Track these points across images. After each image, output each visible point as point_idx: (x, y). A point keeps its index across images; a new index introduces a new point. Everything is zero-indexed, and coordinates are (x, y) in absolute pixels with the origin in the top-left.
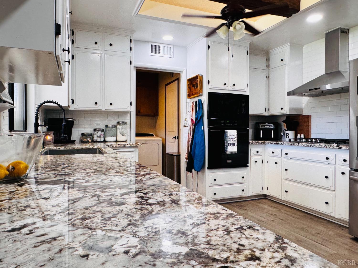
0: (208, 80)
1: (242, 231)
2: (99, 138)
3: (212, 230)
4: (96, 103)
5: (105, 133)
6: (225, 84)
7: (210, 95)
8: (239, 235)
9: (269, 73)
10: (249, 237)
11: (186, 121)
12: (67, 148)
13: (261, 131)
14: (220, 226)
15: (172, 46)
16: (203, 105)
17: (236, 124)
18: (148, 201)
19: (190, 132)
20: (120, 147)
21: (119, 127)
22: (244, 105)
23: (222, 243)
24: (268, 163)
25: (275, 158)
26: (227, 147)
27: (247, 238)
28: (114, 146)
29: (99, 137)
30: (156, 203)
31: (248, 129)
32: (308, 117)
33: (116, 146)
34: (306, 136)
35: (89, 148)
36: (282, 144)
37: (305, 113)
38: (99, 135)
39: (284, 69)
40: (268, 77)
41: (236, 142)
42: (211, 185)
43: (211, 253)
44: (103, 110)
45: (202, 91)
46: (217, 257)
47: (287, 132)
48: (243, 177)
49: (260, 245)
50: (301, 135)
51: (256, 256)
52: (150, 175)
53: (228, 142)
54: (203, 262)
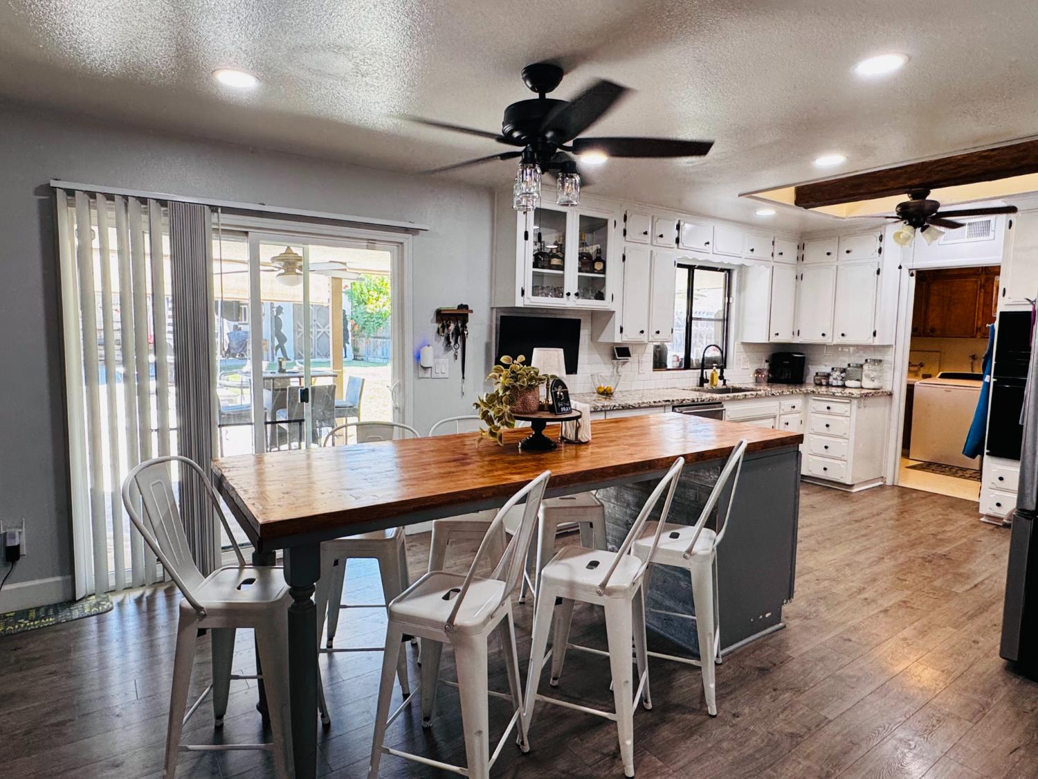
0: (1004, 290)
2: (836, 381)
4: (823, 335)
5: (845, 375)
7: (1002, 316)
15: (992, 219)
38: (837, 376)
42: (994, 486)
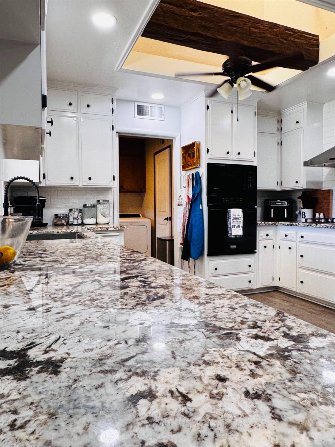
0: (207, 148)
1: (246, 308)
2: (75, 221)
3: (218, 308)
4: (72, 178)
5: (82, 215)
6: (228, 153)
7: (210, 166)
8: (243, 311)
9: (281, 139)
10: (252, 312)
11: (180, 199)
12: (40, 233)
13: (272, 209)
14: (225, 305)
15: (163, 107)
16: (202, 178)
17: (241, 201)
18: (151, 285)
19: (185, 212)
20: (102, 231)
21: (100, 207)
22: (251, 178)
23: (228, 317)
24: (280, 248)
25: (289, 242)
26: (230, 229)
27: (250, 313)
28: (95, 230)
29: (76, 219)
30: (160, 286)
31: (256, 207)
32: (329, 192)
33: (97, 229)
34: (326, 215)
35: (66, 232)
36: (297, 226)
37: (325, 187)
38: (75, 216)
39: (300, 133)
40: (280, 144)
41: (241, 224)
42: (211, 275)
43: (217, 324)
44: (81, 186)
45: (200, 161)
46: (223, 326)
47: (303, 210)
48: (250, 266)
49: (262, 318)
50: (320, 215)
51: (257, 326)
52: (147, 260)
53: (232, 224)
54: (211, 330)
